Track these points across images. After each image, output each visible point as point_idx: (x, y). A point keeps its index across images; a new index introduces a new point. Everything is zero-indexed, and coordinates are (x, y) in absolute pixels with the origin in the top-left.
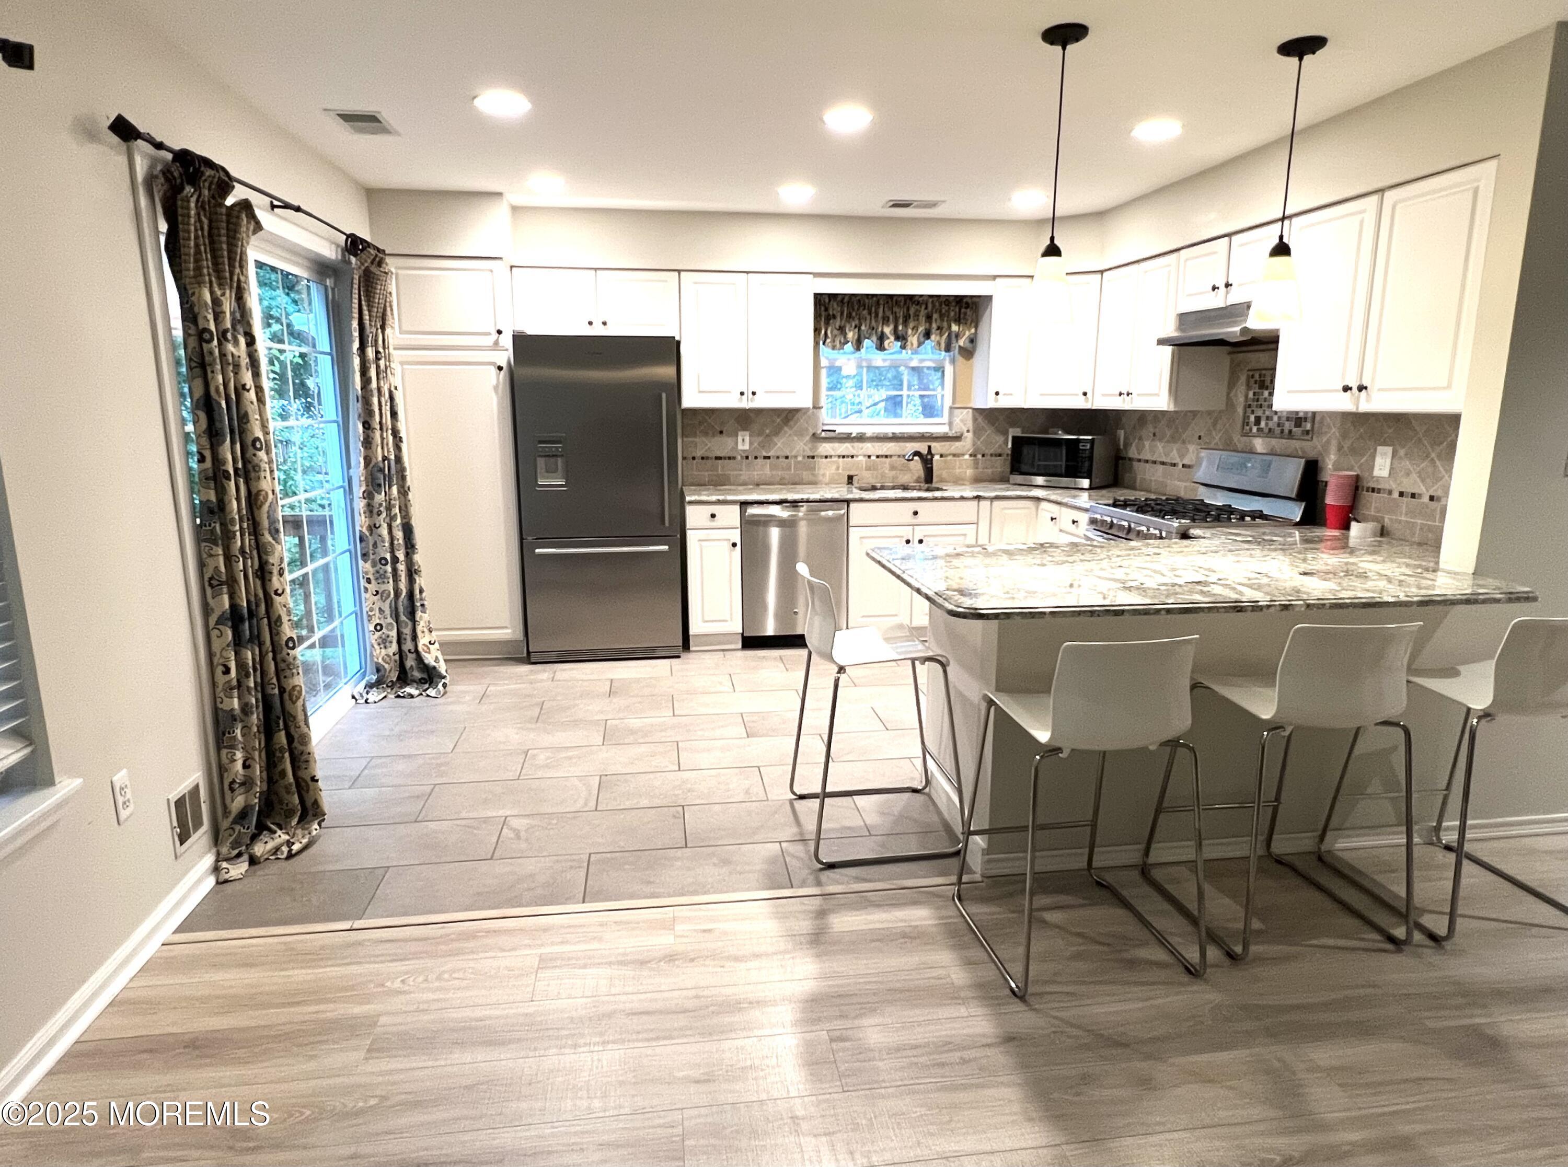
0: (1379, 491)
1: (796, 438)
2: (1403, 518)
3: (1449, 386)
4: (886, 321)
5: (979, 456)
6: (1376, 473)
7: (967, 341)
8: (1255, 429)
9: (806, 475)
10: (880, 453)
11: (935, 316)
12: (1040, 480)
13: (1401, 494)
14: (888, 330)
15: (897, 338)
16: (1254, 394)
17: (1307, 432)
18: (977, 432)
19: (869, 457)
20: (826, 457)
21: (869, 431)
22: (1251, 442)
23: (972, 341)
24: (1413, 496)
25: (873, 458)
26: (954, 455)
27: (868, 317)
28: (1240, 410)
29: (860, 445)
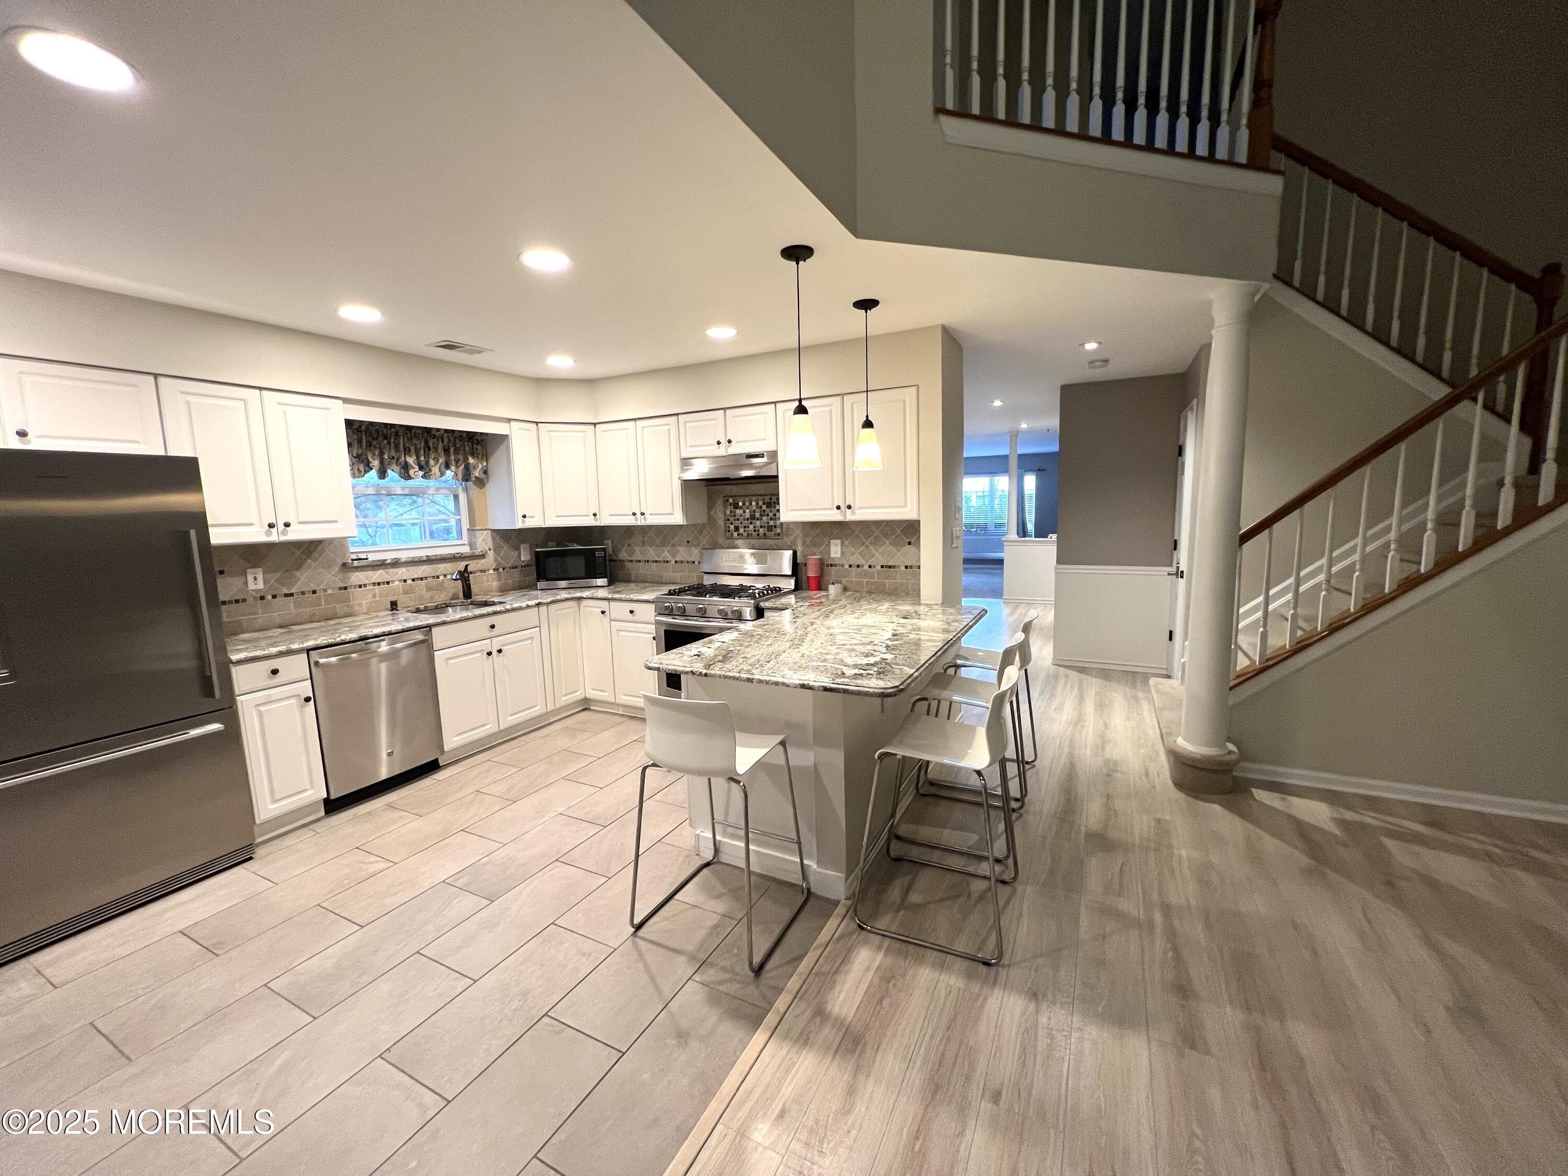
0: (835, 565)
1: (323, 570)
2: (854, 579)
3: (905, 506)
4: (407, 451)
5: (501, 570)
6: (833, 555)
7: (481, 472)
8: (735, 534)
9: (340, 608)
10: (415, 576)
11: (452, 449)
12: (563, 584)
13: (850, 566)
14: (411, 460)
15: (421, 468)
16: (731, 512)
17: (779, 534)
18: (497, 549)
19: (405, 581)
20: (360, 586)
21: (404, 556)
22: (733, 543)
23: (485, 472)
24: (858, 566)
25: (409, 582)
26: (481, 571)
27: (387, 447)
28: (721, 522)
29: (396, 570)
